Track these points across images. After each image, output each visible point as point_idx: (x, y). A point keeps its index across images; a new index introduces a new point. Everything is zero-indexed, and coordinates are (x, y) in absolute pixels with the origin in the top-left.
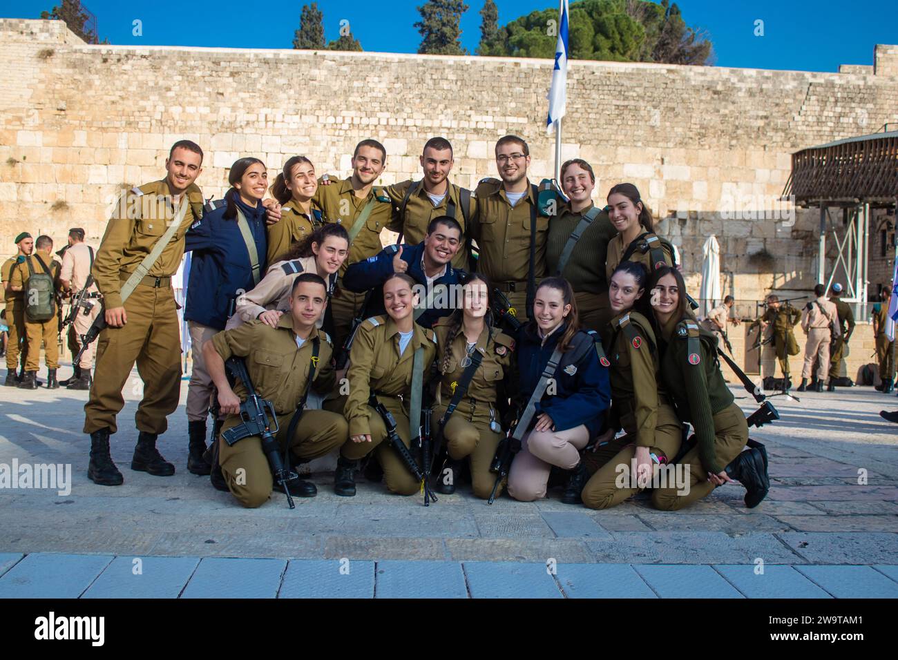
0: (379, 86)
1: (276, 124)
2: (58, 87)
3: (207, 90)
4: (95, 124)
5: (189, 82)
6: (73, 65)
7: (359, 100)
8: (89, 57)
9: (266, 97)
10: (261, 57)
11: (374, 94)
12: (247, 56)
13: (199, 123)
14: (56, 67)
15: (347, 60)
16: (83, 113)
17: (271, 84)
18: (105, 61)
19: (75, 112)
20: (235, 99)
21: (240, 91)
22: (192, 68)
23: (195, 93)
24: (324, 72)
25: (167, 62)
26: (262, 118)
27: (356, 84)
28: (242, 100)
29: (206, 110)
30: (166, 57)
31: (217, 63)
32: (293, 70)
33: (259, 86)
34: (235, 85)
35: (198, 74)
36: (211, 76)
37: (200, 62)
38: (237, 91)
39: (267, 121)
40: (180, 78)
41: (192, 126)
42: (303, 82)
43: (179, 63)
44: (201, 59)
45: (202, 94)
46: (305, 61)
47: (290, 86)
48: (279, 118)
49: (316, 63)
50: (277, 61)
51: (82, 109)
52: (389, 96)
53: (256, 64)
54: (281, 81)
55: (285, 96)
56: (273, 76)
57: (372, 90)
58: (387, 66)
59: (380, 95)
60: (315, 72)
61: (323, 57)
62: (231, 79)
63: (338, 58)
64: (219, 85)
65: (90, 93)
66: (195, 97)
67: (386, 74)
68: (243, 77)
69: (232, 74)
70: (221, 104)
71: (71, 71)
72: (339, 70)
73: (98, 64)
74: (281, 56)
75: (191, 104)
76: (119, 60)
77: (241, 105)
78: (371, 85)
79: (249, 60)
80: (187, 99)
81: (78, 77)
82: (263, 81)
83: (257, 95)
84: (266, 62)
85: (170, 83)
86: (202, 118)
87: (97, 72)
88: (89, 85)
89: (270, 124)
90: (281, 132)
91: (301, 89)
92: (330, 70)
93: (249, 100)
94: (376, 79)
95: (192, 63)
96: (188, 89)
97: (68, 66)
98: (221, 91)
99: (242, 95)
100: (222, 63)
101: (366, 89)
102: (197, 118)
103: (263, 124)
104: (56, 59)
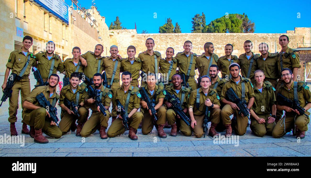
0: (199, 40)
1: (179, 48)
2: (136, 42)
3: (165, 42)
4: (143, 49)
5: (161, 41)
6: (138, 38)
7: (195, 43)
8: (141, 36)
9: (177, 43)
10: (175, 35)
11: (198, 42)
12: (173, 35)
13: (164, 49)
14: (135, 39)
15: (192, 35)
16: (141, 47)
17: (177, 40)
18: (145, 37)
19: (139, 47)
20: (171, 44)
21: (172, 42)
22: (162, 38)
23: (162, 43)
24: (188, 38)
25: (157, 37)
26: (176, 47)
27: (194, 40)
28: (172, 44)
29: (165, 46)
30: (156, 36)
31: (167, 36)
32: (182, 37)
33: (175, 41)
34: (170, 41)
35: (163, 39)
36: (166, 39)
37: (163, 36)
38: (171, 42)
39: (177, 48)
40: (159, 40)
41: (162, 49)
42: (184, 40)
43: (159, 37)
44: (164, 36)
45: (164, 43)
46: (184, 35)
47: (181, 40)
48: (179, 47)
49: (186, 36)
50: (179, 36)
51: (140, 47)
52: (201, 42)
53: (174, 36)
54: (179, 40)
55: (180, 42)
56: (178, 39)
57: (197, 41)
58: (200, 35)
59: (199, 42)
60: (186, 38)
61: (187, 35)
62: (170, 40)
63: (190, 35)
64: (167, 41)
65: (142, 43)
66: (163, 43)
67: (200, 37)
68: (172, 39)
69: (170, 39)
70: (168, 45)
71: (138, 39)
72: (191, 37)
73: (143, 38)
74: (179, 35)
75: (162, 45)
76: (147, 37)
77: (172, 45)
78: (197, 40)
79: (173, 36)
80: (161, 44)
81: (139, 40)
82: (176, 40)
83: (175, 42)
84: (176, 36)
85: (158, 41)
86: (164, 47)
87: (143, 39)
88: (142, 42)
89: (178, 48)
90: (180, 50)
91: (183, 41)
92: (189, 37)
93: (173, 44)
94: (198, 39)
95: (162, 37)
96: (161, 42)
97: (137, 38)
98: (168, 42)
99: (172, 43)
100: (168, 37)
101: (196, 41)
102: (163, 48)
103: (176, 48)
104: (135, 37)
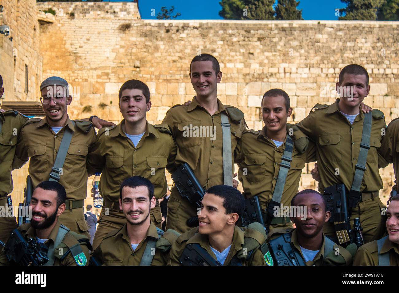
0: (366, 45)
1: (293, 76)
2: (134, 50)
3: (242, 51)
4: (161, 77)
5: (229, 46)
6: (145, 35)
7: (351, 56)
8: (156, 29)
9: (284, 55)
10: (280, 26)
11: (362, 51)
12: (270, 26)
13: (236, 75)
14: (133, 37)
15: (342, 27)
16: (153, 69)
17: (287, 46)
18: (168, 31)
19: (146, 69)
20: (262, 57)
21: (266, 51)
22: (231, 35)
23: (233, 54)
24: (326, 36)
25: (212, 31)
26: (282, 71)
27: (349, 44)
28: (267, 58)
29: (240, 66)
30: (211, 28)
31: (248, 31)
32: (303, 35)
33: (279, 47)
34: (261, 47)
35: (235, 39)
36: (244, 40)
37: (236, 31)
38: (263, 51)
39: (285, 73)
40: (222, 43)
41: (231, 78)
42: (310, 44)
43: (221, 32)
44: (237, 28)
45: (238, 54)
46: (311, 28)
47: (301, 47)
48: (294, 70)
49: (320, 29)
50: (292, 29)
51: (152, 66)
52: (373, 52)
53: (276, 32)
54: (295, 43)
55: (298, 54)
56: (289, 40)
57: (360, 48)
58: (371, 30)
59: (367, 52)
60: (319, 36)
61: (325, 26)
62: (258, 43)
63: (335, 26)
64: (250, 47)
65: (157, 55)
66: (233, 57)
67: (371, 36)
68: (267, 42)
69: (259, 39)
70: (252, 61)
71: (143, 39)
72: (336, 35)
73: (163, 33)
74: (294, 25)
75: (230, 61)
76: (177, 31)
77: (266, 61)
78: (360, 45)
79: (271, 29)
80: (228, 58)
81: (148, 43)
82: (282, 43)
83: (278, 54)
84: (284, 29)
85: (215, 47)
86: (239, 71)
87: (162, 39)
88: (157, 48)
89: (288, 75)
90: (296, 81)
91: (309, 49)
92: (330, 34)
93: (272, 58)
94: (363, 40)
95: (230, 32)
96: (228, 50)
97: (141, 36)
98: (251, 51)
99: (267, 54)
100: (252, 32)
101: (356, 48)
102: (235, 72)
103: (282, 75)
104: (133, 31)
